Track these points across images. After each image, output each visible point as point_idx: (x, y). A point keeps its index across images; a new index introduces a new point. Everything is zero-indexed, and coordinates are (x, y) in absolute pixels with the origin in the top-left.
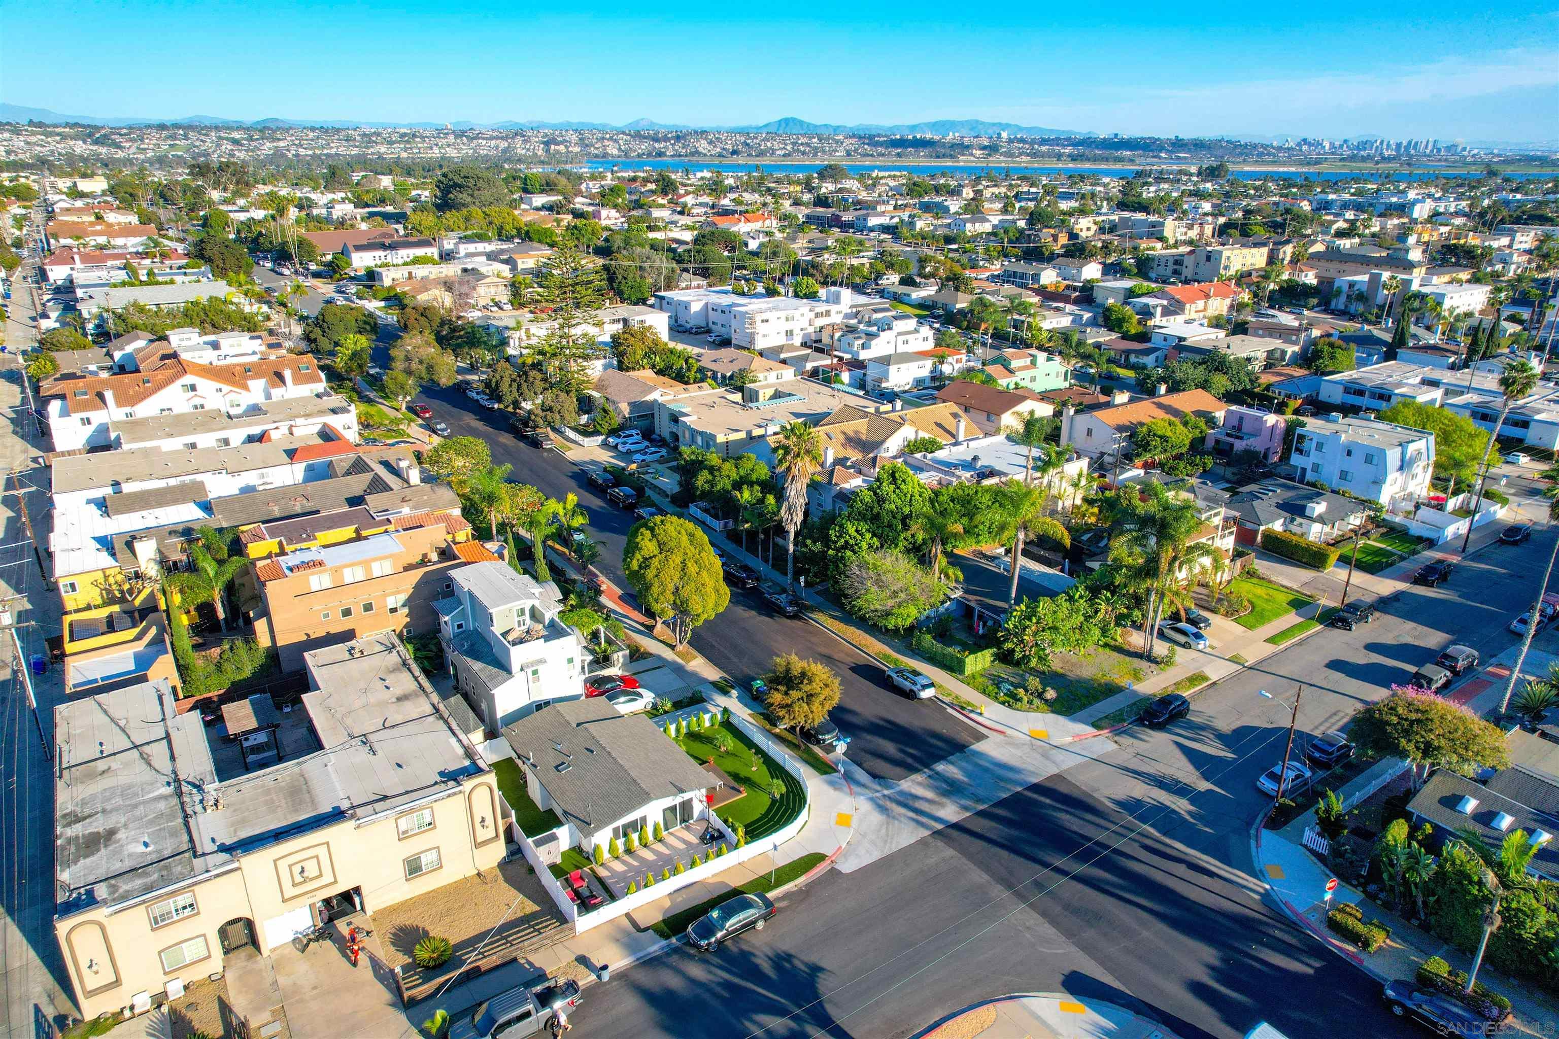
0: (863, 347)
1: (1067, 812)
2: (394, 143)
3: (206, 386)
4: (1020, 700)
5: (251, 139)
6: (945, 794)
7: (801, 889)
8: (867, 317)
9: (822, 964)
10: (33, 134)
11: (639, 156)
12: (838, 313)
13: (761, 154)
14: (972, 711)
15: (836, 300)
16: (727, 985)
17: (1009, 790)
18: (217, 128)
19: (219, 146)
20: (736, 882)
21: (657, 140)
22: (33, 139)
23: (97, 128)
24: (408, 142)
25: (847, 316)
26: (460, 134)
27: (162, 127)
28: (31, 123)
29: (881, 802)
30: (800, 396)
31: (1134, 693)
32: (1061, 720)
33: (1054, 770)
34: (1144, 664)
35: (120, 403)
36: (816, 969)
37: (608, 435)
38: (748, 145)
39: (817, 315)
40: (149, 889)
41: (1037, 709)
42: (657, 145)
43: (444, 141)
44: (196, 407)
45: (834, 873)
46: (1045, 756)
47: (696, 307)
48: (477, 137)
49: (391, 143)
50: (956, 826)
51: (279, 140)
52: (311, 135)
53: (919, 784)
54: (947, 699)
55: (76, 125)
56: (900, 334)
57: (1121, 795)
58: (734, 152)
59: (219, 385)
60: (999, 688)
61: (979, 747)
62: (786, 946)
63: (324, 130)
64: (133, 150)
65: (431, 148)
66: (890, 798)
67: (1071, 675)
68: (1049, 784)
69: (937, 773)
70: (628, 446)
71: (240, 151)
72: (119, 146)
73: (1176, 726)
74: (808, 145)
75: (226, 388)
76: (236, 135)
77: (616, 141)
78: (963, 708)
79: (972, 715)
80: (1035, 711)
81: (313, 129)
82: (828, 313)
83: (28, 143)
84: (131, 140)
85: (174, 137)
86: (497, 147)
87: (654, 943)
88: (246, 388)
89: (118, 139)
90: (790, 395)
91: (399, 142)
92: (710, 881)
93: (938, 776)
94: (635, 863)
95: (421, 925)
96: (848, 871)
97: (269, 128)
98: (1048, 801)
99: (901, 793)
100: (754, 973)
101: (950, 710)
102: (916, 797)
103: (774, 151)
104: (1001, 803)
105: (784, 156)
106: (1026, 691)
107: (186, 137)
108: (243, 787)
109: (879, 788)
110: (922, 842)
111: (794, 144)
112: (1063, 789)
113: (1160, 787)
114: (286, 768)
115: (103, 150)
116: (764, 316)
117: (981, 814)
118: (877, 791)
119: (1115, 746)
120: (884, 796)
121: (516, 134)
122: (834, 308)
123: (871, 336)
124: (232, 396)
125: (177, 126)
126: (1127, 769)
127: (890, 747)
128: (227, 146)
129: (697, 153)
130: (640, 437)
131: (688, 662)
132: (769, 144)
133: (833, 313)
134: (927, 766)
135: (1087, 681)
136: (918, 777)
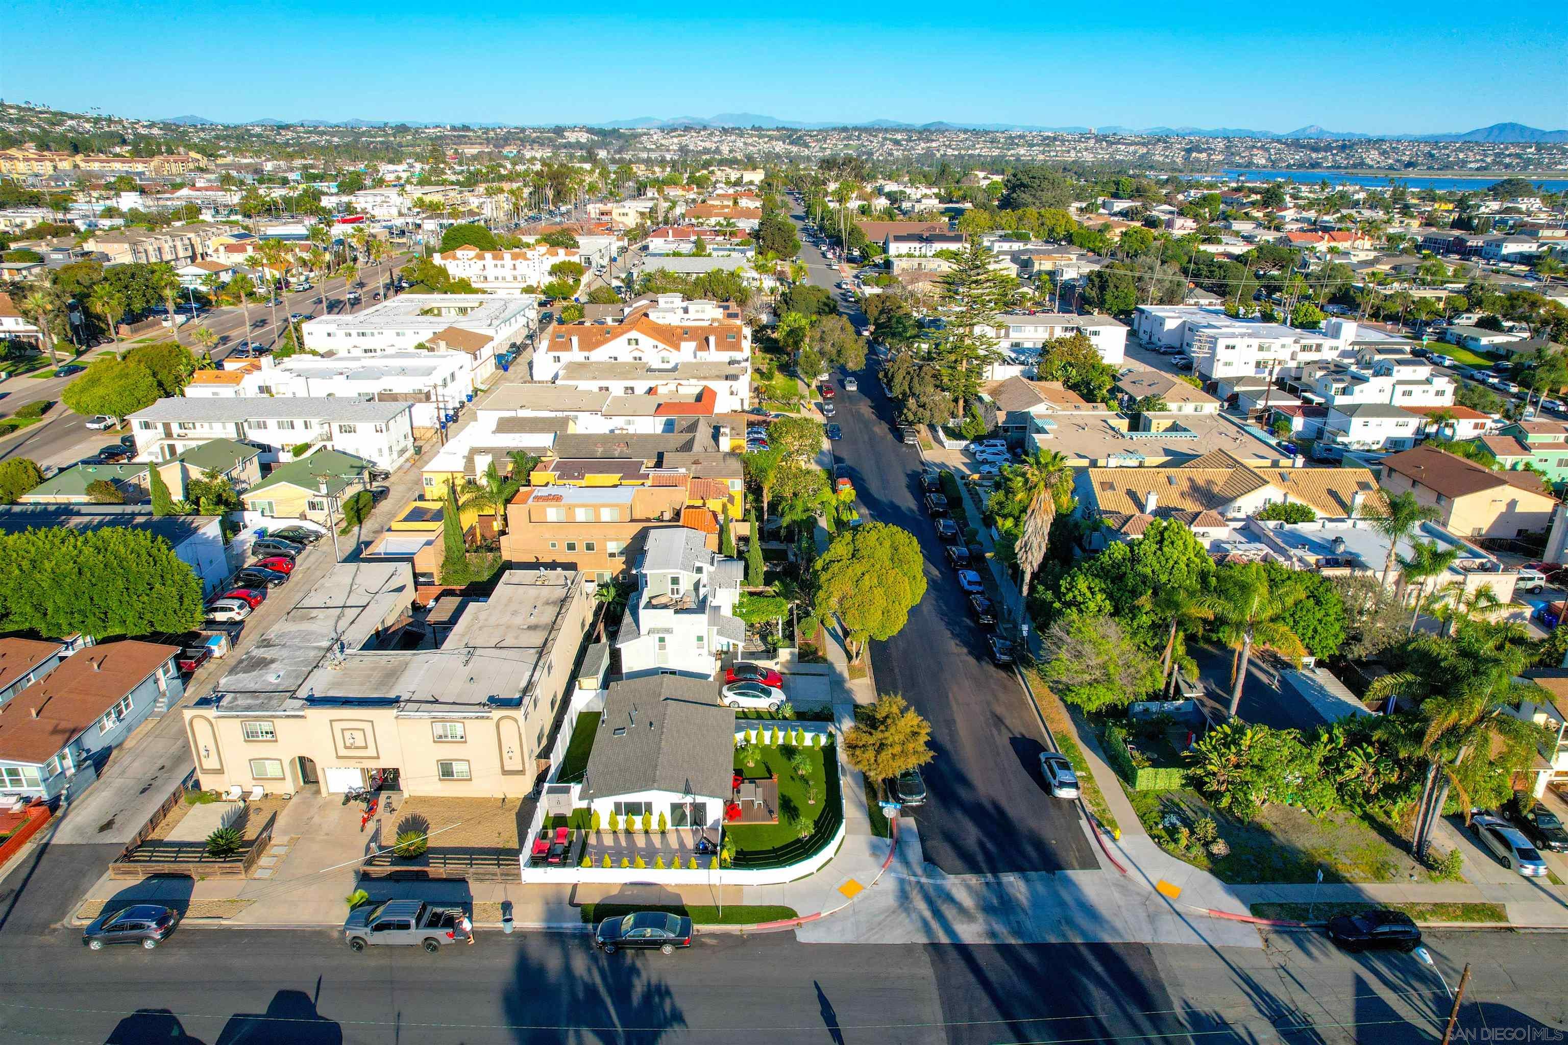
0: (1344, 392)
1: (1111, 992)
2: (1034, 145)
3: (647, 342)
4: (1176, 841)
5: (909, 140)
6: (987, 909)
7: (742, 936)
8: (1367, 357)
9: (688, 1017)
10: (752, 136)
11: (1289, 166)
12: (1332, 348)
13: (1447, 167)
14: (1107, 832)
15: (1335, 333)
16: (591, 991)
17: (1064, 936)
18: (886, 130)
19: (882, 145)
20: (688, 901)
21: (1315, 149)
22: (750, 141)
23: (796, 131)
24: (1048, 145)
25: (1344, 354)
26: (1099, 139)
27: (845, 129)
28: (754, 128)
29: (908, 888)
30: (1193, 433)
31: (1358, 891)
32: (1215, 884)
33: (1145, 937)
34: (1407, 861)
35: (582, 348)
36: (677, 1017)
37: (973, 442)
38: (1432, 156)
39: (1304, 349)
40: (248, 708)
41: (1193, 861)
42: (1314, 155)
43: (1083, 145)
44: (635, 358)
45: (790, 935)
46: (1152, 918)
47: (1171, 324)
48: (1118, 143)
49: (1031, 145)
50: (963, 950)
51: (933, 141)
52: (962, 136)
53: (969, 887)
54: (1090, 808)
55: (784, 128)
56: (1400, 382)
57: (1205, 1005)
58: (1409, 165)
59: (656, 343)
60: (1163, 818)
61: (1080, 877)
62: (671, 982)
63: (976, 133)
64: (817, 149)
65: (1069, 152)
66: (921, 886)
67: (1280, 837)
68: (1121, 951)
69: (999, 884)
70: (985, 456)
71: (898, 150)
72: (807, 146)
73: (1379, 958)
74: (1518, 156)
75: (661, 346)
76: (899, 137)
77: (1267, 150)
78: (1100, 825)
79: (1104, 838)
80: (1189, 861)
81: (965, 131)
82: (1319, 348)
83: (745, 144)
84: (817, 141)
85: (849, 138)
86: (1135, 153)
87: (572, 921)
88: (678, 348)
89: (808, 139)
90: (1185, 430)
91: (1039, 145)
92: (669, 889)
93: (999, 889)
94: (624, 844)
95: (429, 821)
96: (802, 941)
97: (929, 131)
98: (1099, 969)
99: (940, 889)
100: (621, 993)
101: (1084, 823)
102: (950, 898)
103: (1464, 163)
104: (1042, 949)
105: (1478, 169)
106: (1192, 832)
107: (859, 138)
108: (365, 659)
109: (919, 871)
110: (908, 949)
111: (1497, 155)
112: (1135, 964)
113: (1274, 1023)
114: (404, 655)
115: (795, 149)
116: (1231, 342)
117: (1004, 950)
118: (915, 875)
119: (1259, 944)
120: (918, 882)
121: (1159, 140)
122: (1328, 343)
123: (1359, 379)
124: (665, 354)
125: (855, 129)
126: (1248, 980)
127: (971, 834)
128: (889, 145)
129: (1362, 164)
130: (1004, 448)
131: (852, 678)
132: (1461, 156)
133: (1325, 348)
134: (995, 871)
135: (1296, 852)
136: (973, 880)
